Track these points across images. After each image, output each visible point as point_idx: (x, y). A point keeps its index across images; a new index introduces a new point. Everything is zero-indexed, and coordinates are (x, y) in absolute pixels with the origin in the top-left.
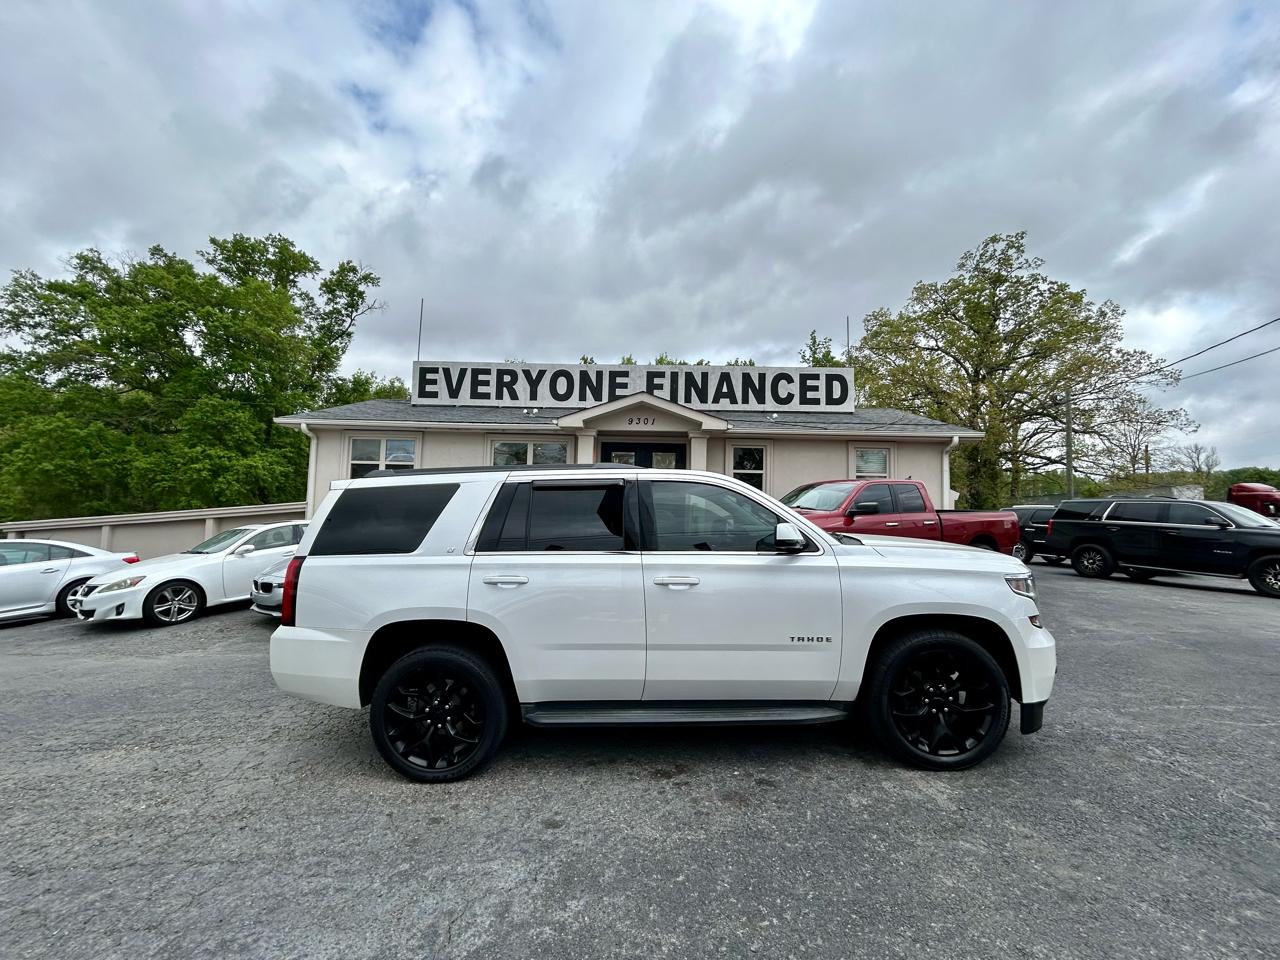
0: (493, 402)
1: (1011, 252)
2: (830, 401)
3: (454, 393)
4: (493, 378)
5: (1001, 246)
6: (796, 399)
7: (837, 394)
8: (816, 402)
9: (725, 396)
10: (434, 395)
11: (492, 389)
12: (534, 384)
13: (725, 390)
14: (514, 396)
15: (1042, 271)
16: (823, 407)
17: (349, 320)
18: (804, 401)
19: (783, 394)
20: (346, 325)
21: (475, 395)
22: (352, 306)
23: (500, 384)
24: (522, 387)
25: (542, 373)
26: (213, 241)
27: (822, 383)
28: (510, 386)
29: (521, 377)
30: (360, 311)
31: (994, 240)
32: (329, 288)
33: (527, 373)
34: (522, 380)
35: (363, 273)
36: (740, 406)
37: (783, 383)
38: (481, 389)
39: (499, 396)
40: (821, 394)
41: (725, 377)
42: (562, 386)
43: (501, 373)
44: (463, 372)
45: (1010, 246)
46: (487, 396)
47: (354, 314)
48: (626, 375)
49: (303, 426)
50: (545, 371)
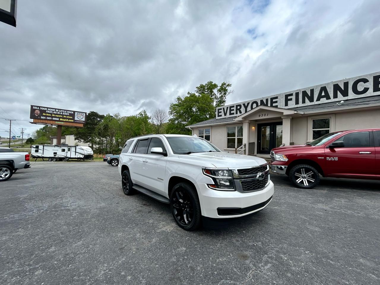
0: (235, 115)
3: (225, 114)
4: (235, 108)
9: (323, 97)
10: (221, 116)
11: (234, 112)
12: (246, 107)
13: (323, 94)
14: (240, 112)
17: (224, 98)
18: (376, 90)
19: (361, 89)
20: (224, 99)
21: (230, 114)
22: (225, 94)
23: (237, 109)
24: (243, 109)
25: (248, 104)
26: (197, 88)
28: (239, 110)
29: (243, 106)
30: (227, 95)
32: (219, 91)
33: (244, 105)
34: (243, 107)
35: (227, 84)
36: (332, 100)
37: (361, 84)
38: (232, 112)
39: (237, 113)
41: (324, 89)
42: (255, 106)
43: (237, 106)
44: (227, 108)
46: (233, 114)
47: (226, 95)
48: (277, 98)
49: (190, 128)
50: (249, 103)
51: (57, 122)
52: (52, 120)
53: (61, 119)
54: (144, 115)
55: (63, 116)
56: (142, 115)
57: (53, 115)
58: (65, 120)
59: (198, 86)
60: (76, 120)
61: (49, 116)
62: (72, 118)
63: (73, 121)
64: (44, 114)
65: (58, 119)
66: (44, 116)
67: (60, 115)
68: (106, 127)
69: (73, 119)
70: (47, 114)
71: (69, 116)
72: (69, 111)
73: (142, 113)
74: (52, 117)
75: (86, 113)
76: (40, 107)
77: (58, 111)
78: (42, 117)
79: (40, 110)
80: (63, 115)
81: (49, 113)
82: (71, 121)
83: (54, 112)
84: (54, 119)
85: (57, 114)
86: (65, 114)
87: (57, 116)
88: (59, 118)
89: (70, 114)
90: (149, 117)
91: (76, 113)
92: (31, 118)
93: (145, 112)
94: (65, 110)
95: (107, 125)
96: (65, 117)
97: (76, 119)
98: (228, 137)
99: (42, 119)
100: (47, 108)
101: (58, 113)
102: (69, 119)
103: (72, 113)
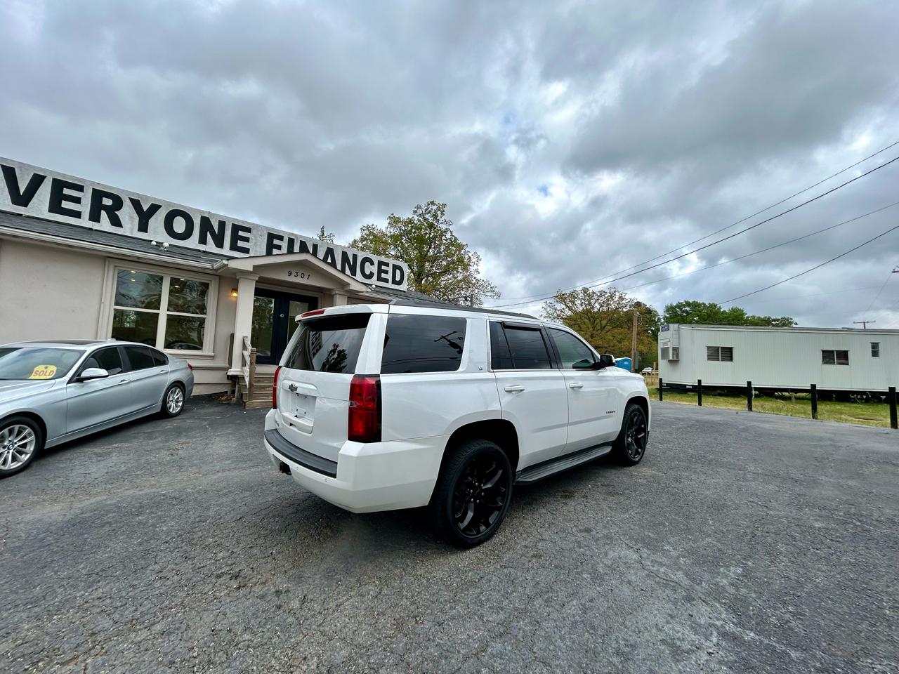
0: (85, 222)
1: (439, 212)
2: (394, 282)
3: (21, 200)
4: (87, 198)
5: (435, 207)
6: (375, 277)
7: (398, 278)
8: (386, 281)
11: (84, 209)
12: (144, 215)
13: (329, 261)
14: (116, 222)
15: (451, 228)
16: (390, 285)
18: (380, 279)
19: (368, 273)
21: (56, 209)
23: (97, 206)
24: (127, 214)
25: (155, 207)
27: (390, 269)
28: (111, 210)
29: (127, 204)
31: (433, 203)
34: (128, 208)
37: (367, 264)
38: (67, 205)
39: (95, 217)
40: (389, 277)
41: (330, 251)
42: (179, 225)
43: (98, 194)
44: (38, 179)
45: (439, 209)
46: (76, 214)
48: (248, 230)
50: (159, 207)
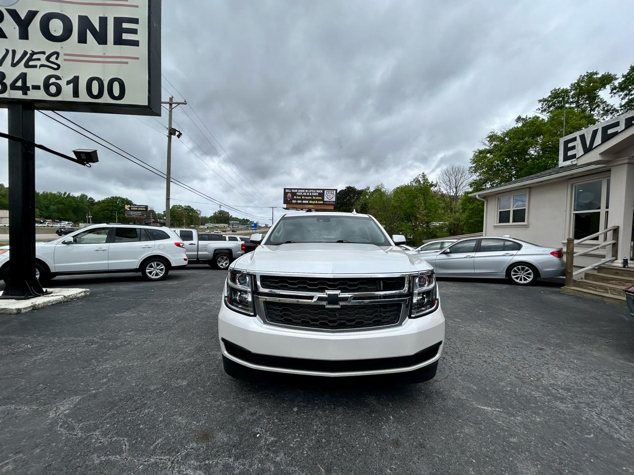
10: (573, 157)
49: (477, 196)
51: (306, 206)
52: (302, 204)
53: (311, 202)
54: (422, 182)
55: (301, 197)
56: (419, 181)
57: (303, 197)
58: (314, 202)
59: (546, 97)
60: (325, 201)
61: (299, 199)
62: (321, 198)
63: (322, 202)
64: (295, 197)
65: (307, 202)
66: (295, 199)
67: (309, 196)
68: (364, 207)
69: (323, 200)
70: (298, 197)
71: (318, 196)
72: (318, 189)
73: (420, 179)
74: (302, 200)
75: (336, 190)
76: (291, 189)
77: (307, 191)
78: (294, 201)
79: (291, 193)
80: (312, 196)
81: (299, 196)
82: (320, 202)
83: (304, 194)
84: (304, 202)
85: (307, 196)
86: (314, 194)
87: (307, 198)
88: (309, 200)
89: (319, 193)
90: (435, 183)
91: (326, 191)
92: (284, 203)
93: (424, 176)
94: (314, 189)
95: (365, 205)
96: (314, 198)
97: (326, 199)
98: (574, 210)
99: (294, 204)
100: (298, 189)
101: (308, 194)
102: (318, 200)
103: (322, 191)
